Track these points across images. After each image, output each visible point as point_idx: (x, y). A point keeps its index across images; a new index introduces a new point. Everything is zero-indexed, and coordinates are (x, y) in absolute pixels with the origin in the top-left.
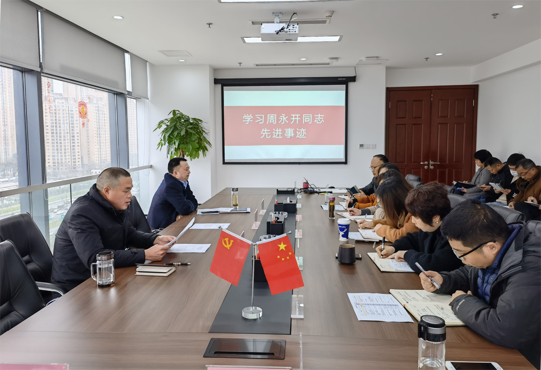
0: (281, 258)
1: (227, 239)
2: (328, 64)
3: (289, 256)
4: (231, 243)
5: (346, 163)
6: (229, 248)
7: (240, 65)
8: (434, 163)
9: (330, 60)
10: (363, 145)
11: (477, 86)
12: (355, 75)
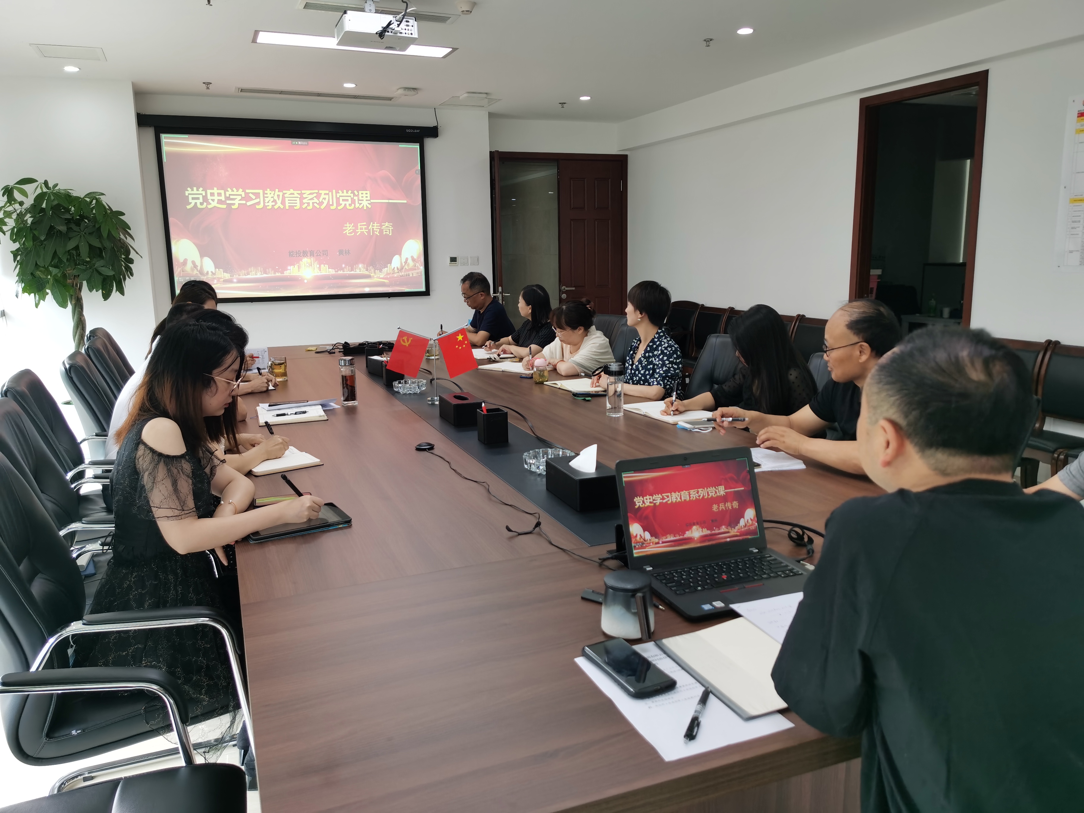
0: (458, 347)
1: (405, 338)
2: (391, 99)
3: (465, 344)
4: (410, 341)
5: (427, 293)
6: (407, 346)
7: (208, 88)
8: (566, 289)
9: (401, 91)
10: (456, 258)
11: (626, 156)
12: (436, 124)
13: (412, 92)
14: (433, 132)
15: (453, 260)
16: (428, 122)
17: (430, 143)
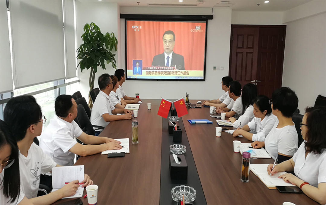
2: (196, 5)
5: (204, 80)
7: (138, 4)
8: (257, 81)
9: (198, 2)
10: (216, 67)
11: (286, 26)
12: (212, 14)
13: (201, 2)
14: (211, 17)
15: (215, 68)
16: (209, 13)
17: (210, 21)
